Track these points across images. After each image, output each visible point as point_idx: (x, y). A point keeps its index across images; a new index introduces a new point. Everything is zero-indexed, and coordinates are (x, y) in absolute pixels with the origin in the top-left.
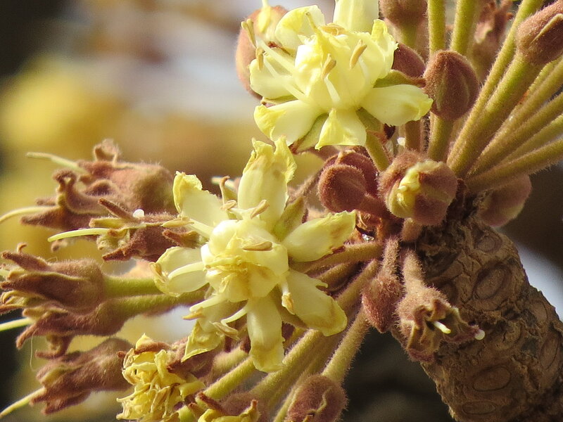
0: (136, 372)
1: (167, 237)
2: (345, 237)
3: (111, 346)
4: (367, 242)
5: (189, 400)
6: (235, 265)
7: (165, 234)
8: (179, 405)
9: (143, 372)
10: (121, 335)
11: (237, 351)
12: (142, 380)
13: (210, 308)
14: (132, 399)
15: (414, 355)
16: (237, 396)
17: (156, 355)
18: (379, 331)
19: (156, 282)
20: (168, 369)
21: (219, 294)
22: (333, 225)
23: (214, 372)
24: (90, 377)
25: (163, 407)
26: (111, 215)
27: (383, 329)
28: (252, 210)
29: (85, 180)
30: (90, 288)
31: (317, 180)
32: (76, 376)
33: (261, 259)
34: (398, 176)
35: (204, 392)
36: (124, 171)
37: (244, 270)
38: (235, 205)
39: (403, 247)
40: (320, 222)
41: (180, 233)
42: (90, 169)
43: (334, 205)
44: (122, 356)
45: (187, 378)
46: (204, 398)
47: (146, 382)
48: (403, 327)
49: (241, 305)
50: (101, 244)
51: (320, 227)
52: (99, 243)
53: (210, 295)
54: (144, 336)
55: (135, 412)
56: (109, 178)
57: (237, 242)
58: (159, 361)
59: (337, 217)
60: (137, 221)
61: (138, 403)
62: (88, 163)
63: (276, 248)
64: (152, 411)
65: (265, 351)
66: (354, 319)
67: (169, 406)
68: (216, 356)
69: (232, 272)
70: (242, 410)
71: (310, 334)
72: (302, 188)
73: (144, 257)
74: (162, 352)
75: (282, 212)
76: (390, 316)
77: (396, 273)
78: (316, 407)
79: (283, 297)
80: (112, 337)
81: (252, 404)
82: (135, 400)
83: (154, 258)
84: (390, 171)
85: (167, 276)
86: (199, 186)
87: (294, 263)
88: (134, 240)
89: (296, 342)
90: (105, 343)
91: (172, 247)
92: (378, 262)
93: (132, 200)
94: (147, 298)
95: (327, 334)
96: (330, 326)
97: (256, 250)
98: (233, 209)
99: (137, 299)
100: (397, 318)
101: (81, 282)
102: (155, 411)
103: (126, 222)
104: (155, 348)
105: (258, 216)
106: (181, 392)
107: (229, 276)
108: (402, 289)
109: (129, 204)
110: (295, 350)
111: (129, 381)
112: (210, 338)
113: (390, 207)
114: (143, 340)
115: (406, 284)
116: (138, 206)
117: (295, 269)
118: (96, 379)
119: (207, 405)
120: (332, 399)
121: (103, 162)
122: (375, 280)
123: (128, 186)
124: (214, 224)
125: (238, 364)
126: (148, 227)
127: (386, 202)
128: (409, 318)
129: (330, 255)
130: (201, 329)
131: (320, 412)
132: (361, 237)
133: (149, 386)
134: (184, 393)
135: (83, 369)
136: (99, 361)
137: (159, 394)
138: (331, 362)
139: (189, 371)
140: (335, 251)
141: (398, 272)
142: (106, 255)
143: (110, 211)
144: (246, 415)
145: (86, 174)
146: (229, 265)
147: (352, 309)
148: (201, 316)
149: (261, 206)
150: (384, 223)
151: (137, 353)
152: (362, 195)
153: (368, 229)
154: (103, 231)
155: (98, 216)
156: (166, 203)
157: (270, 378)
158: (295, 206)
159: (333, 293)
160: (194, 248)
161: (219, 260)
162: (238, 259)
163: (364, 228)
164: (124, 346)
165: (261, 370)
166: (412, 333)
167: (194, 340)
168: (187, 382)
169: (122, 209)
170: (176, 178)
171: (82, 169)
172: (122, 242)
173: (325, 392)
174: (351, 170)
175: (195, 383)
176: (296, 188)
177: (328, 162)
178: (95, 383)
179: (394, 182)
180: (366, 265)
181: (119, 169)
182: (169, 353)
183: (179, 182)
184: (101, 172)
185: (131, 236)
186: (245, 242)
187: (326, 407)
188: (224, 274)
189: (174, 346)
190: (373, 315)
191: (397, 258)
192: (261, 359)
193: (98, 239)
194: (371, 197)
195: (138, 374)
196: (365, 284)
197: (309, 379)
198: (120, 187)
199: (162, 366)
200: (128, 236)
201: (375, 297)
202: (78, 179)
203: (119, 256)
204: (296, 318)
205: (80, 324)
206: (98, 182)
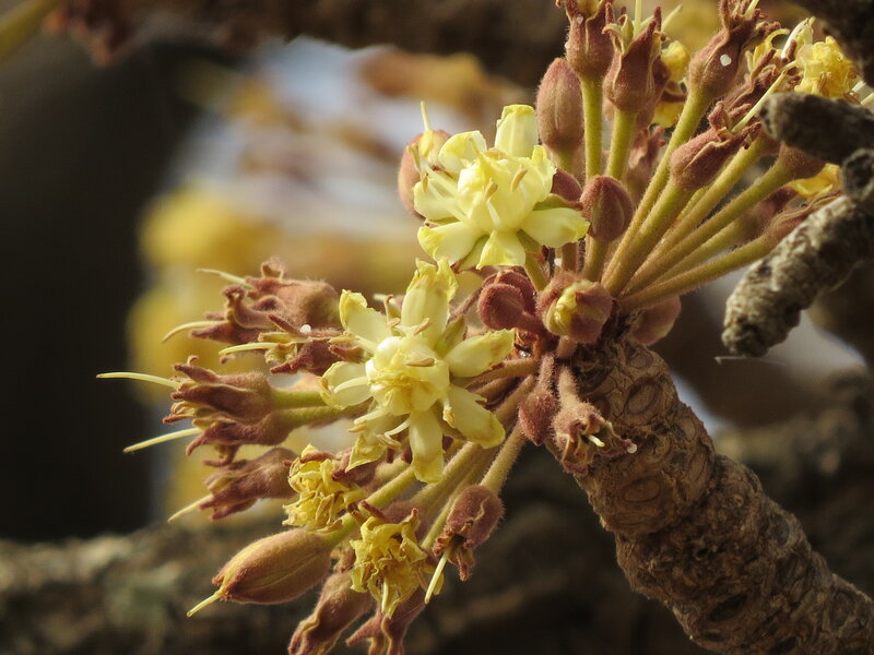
0: (301, 480)
1: (333, 353)
2: (504, 353)
3: (277, 455)
4: (524, 358)
5: (352, 507)
6: (398, 380)
7: (331, 349)
8: (342, 512)
9: (308, 481)
10: (285, 445)
11: (398, 461)
12: (308, 489)
13: (373, 422)
14: (297, 506)
15: (569, 467)
16: (398, 504)
17: (321, 464)
18: (535, 443)
19: (321, 395)
20: (333, 478)
21: (382, 407)
22: (492, 343)
23: (376, 481)
24: (255, 485)
25: (327, 514)
26: (279, 330)
27: (539, 442)
28: (415, 328)
29: (253, 296)
30: (257, 400)
31: (476, 297)
32: (242, 484)
33: (423, 374)
34: (556, 295)
35: (367, 500)
36: (291, 287)
37: (406, 385)
38: (399, 322)
39: (558, 363)
40: (481, 339)
41: (345, 349)
42: (257, 285)
43: (493, 322)
44: (288, 465)
45: (350, 487)
46: (367, 506)
47: (311, 489)
48: (558, 440)
49: (403, 418)
50: (269, 357)
51: (481, 344)
52: (267, 357)
53: (373, 409)
54: (309, 446)
55: (300, 518)
56: (275, 294)
57: (401, 358)
58: (324, 470)
59: (496, 335)
60: (304, 336)
61: (303, 510)
62: (256, 279)
63: (438, 364)
64: (316, 518)
65: (426, 462)
66: (511, 432)
67: (333, 513)
68: (379, 466)
69: (395, 386)
70: (402, 518)
71: (468, 446)
72: (461, 306)
73: (310, 371)
74: (327, 461)
75: (444, 329)
76: (545, 429)
77: (552, 388)
78: (474, 516)
79: (444, 412)
80: (278, 446)
81: (412, 513)
82: (300, 507)
83: (320, 372)
84: (548, 290)
85: (333, 390)
86: (364, 304)
87: (455, 379)
88: (301, 354)
89: (455, 452)
90: (271, 453)
91: (338, 362)
92: (534, 378)
93: (298, 316)
94: (313, 409)
95: (485, 447)
96: (487, 439)
97: (418, 366)
98: (397, 326)
99: (301, 411)
100: (553, 431)
101: (249, 394)
102: (319, 518)
103: (294, 337)
104: (320, 458)
105: (421, 333)
106: (345, 499)
107: (392, 391)
108: (557, 403)
109: (294, 320)
110: (454, 461)
111: (295, 489)
112: (373, 450)
113: (548, 325)
114: (309, 450)
115: (561, 399)
116: (304, 322)
117: (456, 385)
118: (261, 487)
119: (369, 513)
120: (489, 509)
121: (270, 279)
122: (531, 395)
123: (294, 302)
124: (379, 340)
125: (398, 475)
126: (314, 341)
127: (543, 320)
128: (565, 431)
129: (489, 371)
130: (365, 441)
131: (478, 521)
132: (518, 353)
133: (314, 494)
134: (347, 501)
135: (249, 477)
136: (264, 469)
137: (324, 501)
138: (489, 473)
139: (353, 480)
140: (494, 368)
141: (554, 387)
142: (274, 368)
143: (278, 327)
144: (406, 523)
145: (254, 290)
146: (392, 380)
147: (510, 421)
148: (366, 428)
149: (424, 324)
150: (540, 341)
151: (302, 462)
152: (520, 313)
153: (525, 345)
154: (272, 346)
155: (267, 331)
156: (330, 318)
157: (429, 488)
158: (456, 324)
159: (490, 407)
160: (358, 363)
161: (383, 375)
162: (401, 374)
163: (521, 345)
164: (289, 455)
165: (421, 480)
166: (567, 446)
167: (358, 452)
168: (351, 491)
169: (290, 324)
170: (342, 296)
171: (249, 285)
172: (289, 356)
173: (483, 502)
174: (509, 289)
175: (358, 491)
176: (457, 306)
177: (488, 281)
178: (260, 490)
179: (552, 301)
180: (523, 381)
181: (285, 286)
182: (334, 462)
183: (344, 300)
184: (268, 288)
185: (298, 350)
186: (408, 359)
187: (484, 516)
188: (387, 388)
189: (338, 456)
190: (530, 428)
191: (553, 374)
192: (423, 470)
193: (267, 353)
194: (529, 316)
195: (303, 483)
196: (522, 399)
197: (467, 488)
198: (287, 303)
199: (326, 475)
200: (296, 350)
201: (532, 411)
202: (246, 294)
203: (287, 369)
204: (456, 431)
205: (247, 434)
206: (265, 298)
